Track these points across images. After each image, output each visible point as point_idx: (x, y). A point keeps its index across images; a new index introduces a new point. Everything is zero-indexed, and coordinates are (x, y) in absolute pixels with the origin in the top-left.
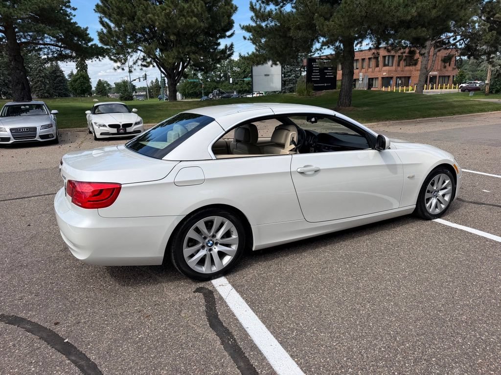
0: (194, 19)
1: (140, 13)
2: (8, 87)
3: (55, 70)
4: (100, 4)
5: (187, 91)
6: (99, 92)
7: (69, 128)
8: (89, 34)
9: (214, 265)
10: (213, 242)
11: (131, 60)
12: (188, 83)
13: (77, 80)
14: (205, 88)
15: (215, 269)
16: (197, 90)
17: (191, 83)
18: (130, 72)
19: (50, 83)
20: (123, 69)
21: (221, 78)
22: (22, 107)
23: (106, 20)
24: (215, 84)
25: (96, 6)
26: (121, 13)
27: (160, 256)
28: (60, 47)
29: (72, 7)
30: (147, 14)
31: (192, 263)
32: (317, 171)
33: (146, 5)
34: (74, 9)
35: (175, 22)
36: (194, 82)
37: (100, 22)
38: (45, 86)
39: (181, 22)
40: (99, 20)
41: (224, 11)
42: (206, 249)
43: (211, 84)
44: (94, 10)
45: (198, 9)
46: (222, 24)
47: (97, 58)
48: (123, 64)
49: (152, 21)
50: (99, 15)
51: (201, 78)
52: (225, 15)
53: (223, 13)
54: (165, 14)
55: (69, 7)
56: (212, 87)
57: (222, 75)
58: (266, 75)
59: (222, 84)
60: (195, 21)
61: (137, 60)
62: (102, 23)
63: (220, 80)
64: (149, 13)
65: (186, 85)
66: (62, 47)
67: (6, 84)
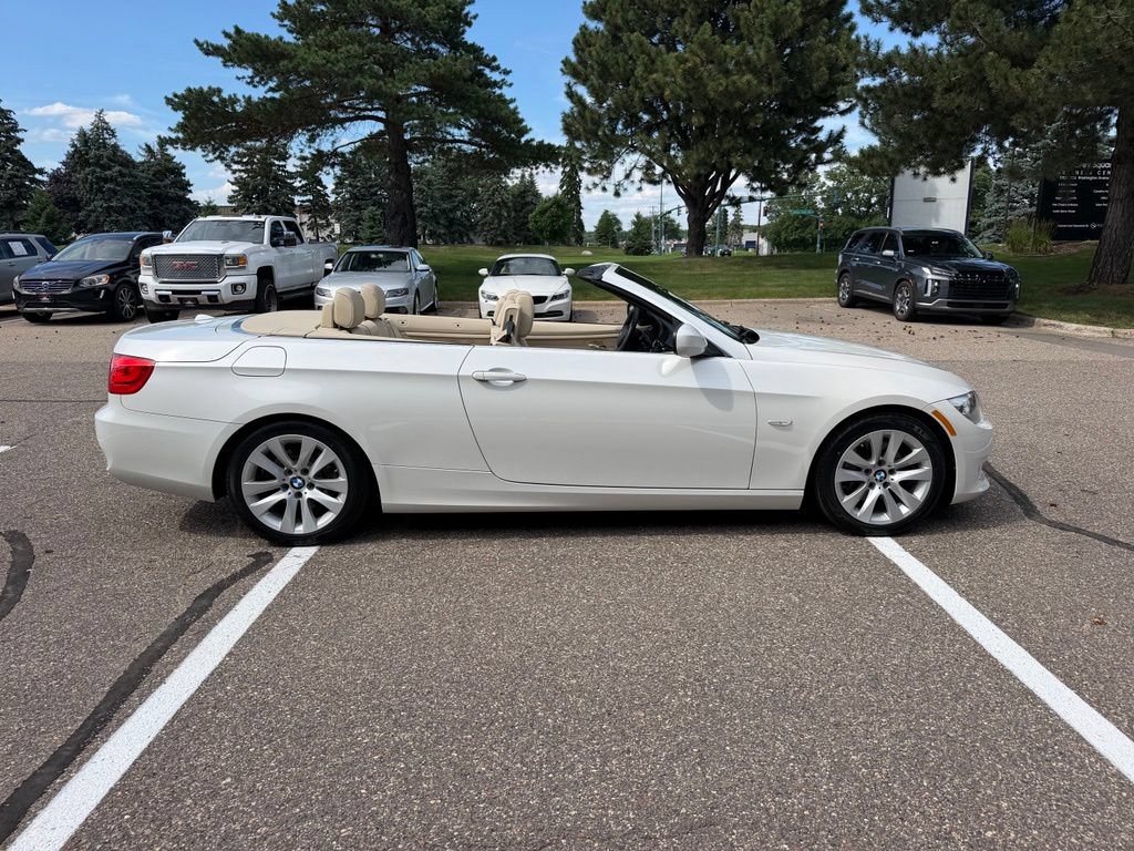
0: (748, 77)
1: (639, 71)
2: (438, 223)
3: (524, 192)
4: (573, 59)
5: (783, 237)
6: (601, 237)
7: (463, 300)
8: (522, 120)
9: (301, 521)
10: (304, 481)
11: (619, 171)
12: (789, 217)
13: (546, 211)
14: (825, 230)
15: (300, 530)
16: (807, 234)
17: (797, 217)
18: (617, 194)
19: (509, 216)
20: (604, 189)
21: (870, 206)
22: (373, 256)
23: (581, 90)
24: (854, 220)
25: (563, 62)
26: (605, 72)
27: (205, 485)
28: (480, 146)
29: (503, 67)
30: (651, 73)
31: (258, 507)
32: (518, 382)
33: (653, 55)
34: (507, 72)
35: (705, 86)
36: (804, 216)
37: (567, 93)
38: (500, 222)
39: (715, 85)
40: (565, 89)
41: (823, 56)
42: (289, 490)
43: (844, 219)
44: (562, 70)
45: (758, 55)
46: (815, 85)
47: (547, 166)
48: (606, 177)
49: (659, 87)
50: (568, 79)
51: (822, 206)
52: (822, 63)
53: (820, 59)
54: (684, 71)
55: (497, 68)
56: (845, 228)
57: (873, 200)
58: (927, 200)
59: (871, 219)
60: (749, 82)
61: (631, 171)
62: (571, 95)
63: (868, 211)
64: (656, 71)
65: (783, 222)
66: (484, 146)
67: (435, 216)
